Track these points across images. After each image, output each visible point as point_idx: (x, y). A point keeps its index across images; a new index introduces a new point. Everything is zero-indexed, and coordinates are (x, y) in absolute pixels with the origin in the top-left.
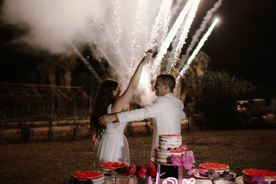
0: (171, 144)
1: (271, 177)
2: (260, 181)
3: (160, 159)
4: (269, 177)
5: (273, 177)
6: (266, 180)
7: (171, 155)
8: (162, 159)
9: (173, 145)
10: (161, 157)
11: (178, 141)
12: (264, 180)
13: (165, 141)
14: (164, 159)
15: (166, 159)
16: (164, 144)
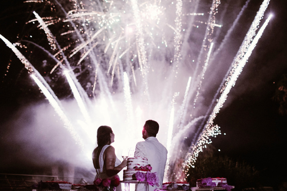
0: (137, 163)
1: (218, 179)
2: (208, 182)
3: (127, 177)
4: (216, 179)
5: (219, 179)
6: (213, 181)
7: (135, 173)
8: (128, 177)
9: (139, 165)
10: (127, 176)
11: (143, 162)
12: (212, 181)
13: (132, 161)
14: (130, 177)
15: (132, 176)
16: (131, 164)
